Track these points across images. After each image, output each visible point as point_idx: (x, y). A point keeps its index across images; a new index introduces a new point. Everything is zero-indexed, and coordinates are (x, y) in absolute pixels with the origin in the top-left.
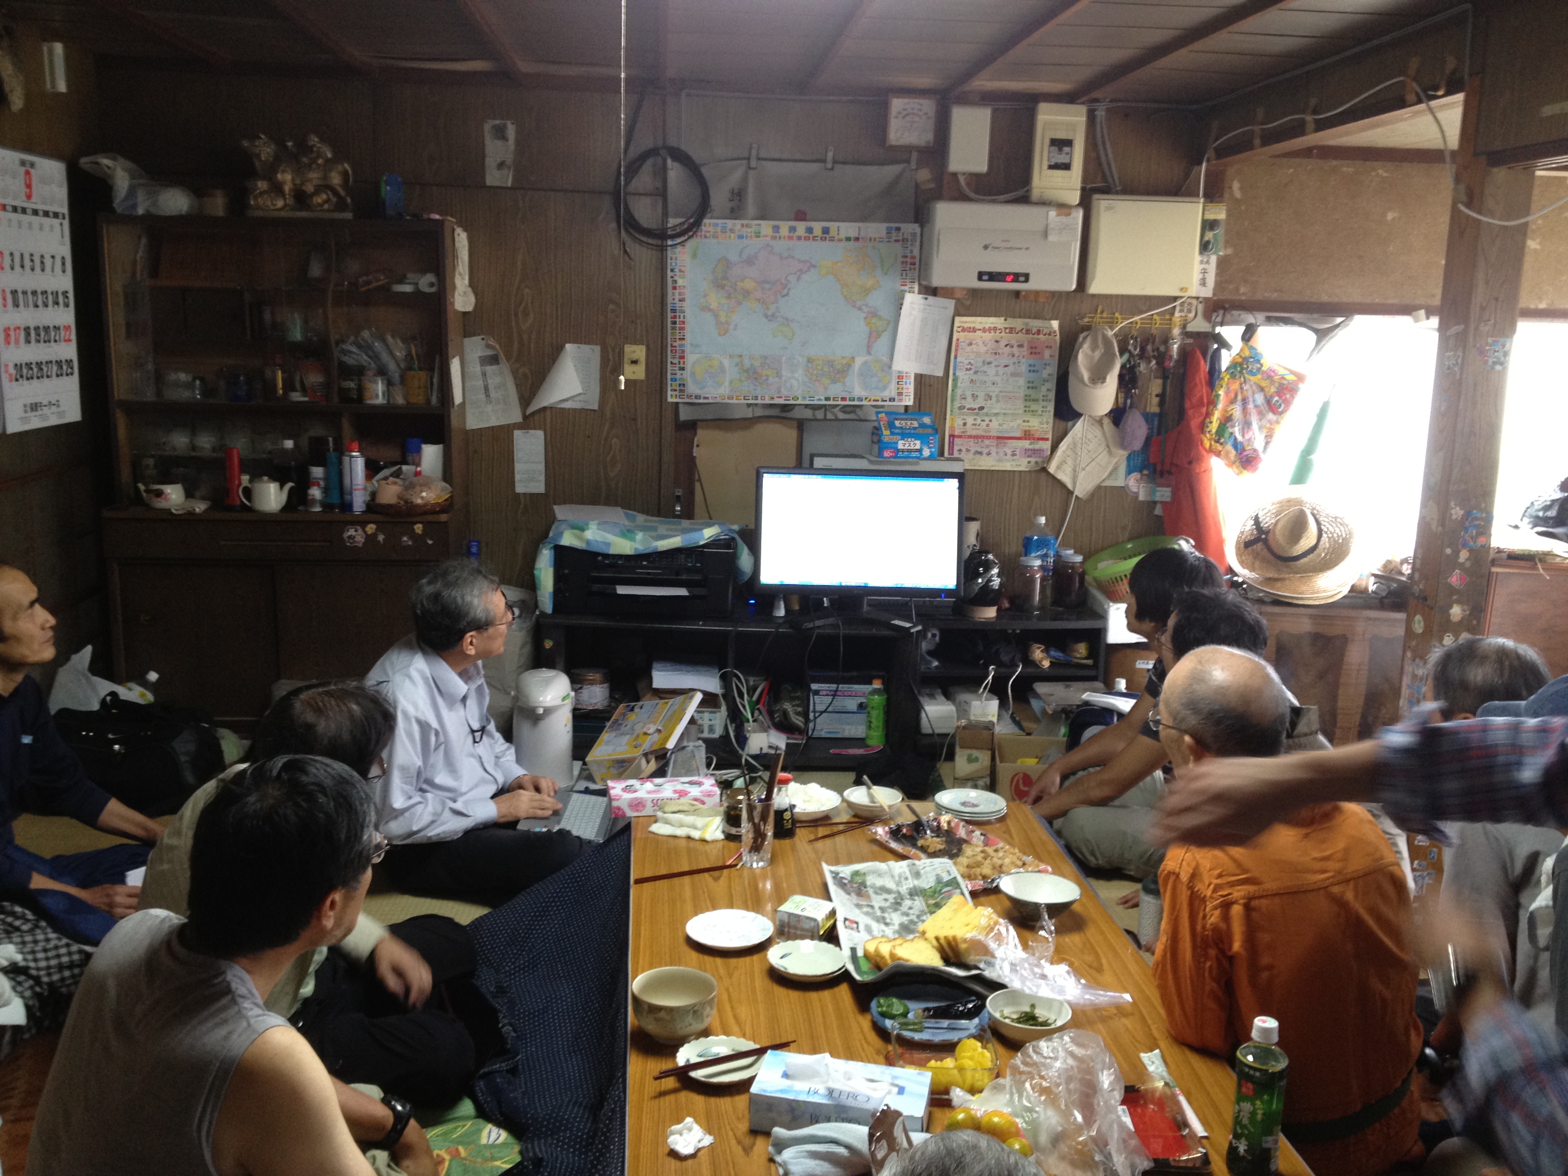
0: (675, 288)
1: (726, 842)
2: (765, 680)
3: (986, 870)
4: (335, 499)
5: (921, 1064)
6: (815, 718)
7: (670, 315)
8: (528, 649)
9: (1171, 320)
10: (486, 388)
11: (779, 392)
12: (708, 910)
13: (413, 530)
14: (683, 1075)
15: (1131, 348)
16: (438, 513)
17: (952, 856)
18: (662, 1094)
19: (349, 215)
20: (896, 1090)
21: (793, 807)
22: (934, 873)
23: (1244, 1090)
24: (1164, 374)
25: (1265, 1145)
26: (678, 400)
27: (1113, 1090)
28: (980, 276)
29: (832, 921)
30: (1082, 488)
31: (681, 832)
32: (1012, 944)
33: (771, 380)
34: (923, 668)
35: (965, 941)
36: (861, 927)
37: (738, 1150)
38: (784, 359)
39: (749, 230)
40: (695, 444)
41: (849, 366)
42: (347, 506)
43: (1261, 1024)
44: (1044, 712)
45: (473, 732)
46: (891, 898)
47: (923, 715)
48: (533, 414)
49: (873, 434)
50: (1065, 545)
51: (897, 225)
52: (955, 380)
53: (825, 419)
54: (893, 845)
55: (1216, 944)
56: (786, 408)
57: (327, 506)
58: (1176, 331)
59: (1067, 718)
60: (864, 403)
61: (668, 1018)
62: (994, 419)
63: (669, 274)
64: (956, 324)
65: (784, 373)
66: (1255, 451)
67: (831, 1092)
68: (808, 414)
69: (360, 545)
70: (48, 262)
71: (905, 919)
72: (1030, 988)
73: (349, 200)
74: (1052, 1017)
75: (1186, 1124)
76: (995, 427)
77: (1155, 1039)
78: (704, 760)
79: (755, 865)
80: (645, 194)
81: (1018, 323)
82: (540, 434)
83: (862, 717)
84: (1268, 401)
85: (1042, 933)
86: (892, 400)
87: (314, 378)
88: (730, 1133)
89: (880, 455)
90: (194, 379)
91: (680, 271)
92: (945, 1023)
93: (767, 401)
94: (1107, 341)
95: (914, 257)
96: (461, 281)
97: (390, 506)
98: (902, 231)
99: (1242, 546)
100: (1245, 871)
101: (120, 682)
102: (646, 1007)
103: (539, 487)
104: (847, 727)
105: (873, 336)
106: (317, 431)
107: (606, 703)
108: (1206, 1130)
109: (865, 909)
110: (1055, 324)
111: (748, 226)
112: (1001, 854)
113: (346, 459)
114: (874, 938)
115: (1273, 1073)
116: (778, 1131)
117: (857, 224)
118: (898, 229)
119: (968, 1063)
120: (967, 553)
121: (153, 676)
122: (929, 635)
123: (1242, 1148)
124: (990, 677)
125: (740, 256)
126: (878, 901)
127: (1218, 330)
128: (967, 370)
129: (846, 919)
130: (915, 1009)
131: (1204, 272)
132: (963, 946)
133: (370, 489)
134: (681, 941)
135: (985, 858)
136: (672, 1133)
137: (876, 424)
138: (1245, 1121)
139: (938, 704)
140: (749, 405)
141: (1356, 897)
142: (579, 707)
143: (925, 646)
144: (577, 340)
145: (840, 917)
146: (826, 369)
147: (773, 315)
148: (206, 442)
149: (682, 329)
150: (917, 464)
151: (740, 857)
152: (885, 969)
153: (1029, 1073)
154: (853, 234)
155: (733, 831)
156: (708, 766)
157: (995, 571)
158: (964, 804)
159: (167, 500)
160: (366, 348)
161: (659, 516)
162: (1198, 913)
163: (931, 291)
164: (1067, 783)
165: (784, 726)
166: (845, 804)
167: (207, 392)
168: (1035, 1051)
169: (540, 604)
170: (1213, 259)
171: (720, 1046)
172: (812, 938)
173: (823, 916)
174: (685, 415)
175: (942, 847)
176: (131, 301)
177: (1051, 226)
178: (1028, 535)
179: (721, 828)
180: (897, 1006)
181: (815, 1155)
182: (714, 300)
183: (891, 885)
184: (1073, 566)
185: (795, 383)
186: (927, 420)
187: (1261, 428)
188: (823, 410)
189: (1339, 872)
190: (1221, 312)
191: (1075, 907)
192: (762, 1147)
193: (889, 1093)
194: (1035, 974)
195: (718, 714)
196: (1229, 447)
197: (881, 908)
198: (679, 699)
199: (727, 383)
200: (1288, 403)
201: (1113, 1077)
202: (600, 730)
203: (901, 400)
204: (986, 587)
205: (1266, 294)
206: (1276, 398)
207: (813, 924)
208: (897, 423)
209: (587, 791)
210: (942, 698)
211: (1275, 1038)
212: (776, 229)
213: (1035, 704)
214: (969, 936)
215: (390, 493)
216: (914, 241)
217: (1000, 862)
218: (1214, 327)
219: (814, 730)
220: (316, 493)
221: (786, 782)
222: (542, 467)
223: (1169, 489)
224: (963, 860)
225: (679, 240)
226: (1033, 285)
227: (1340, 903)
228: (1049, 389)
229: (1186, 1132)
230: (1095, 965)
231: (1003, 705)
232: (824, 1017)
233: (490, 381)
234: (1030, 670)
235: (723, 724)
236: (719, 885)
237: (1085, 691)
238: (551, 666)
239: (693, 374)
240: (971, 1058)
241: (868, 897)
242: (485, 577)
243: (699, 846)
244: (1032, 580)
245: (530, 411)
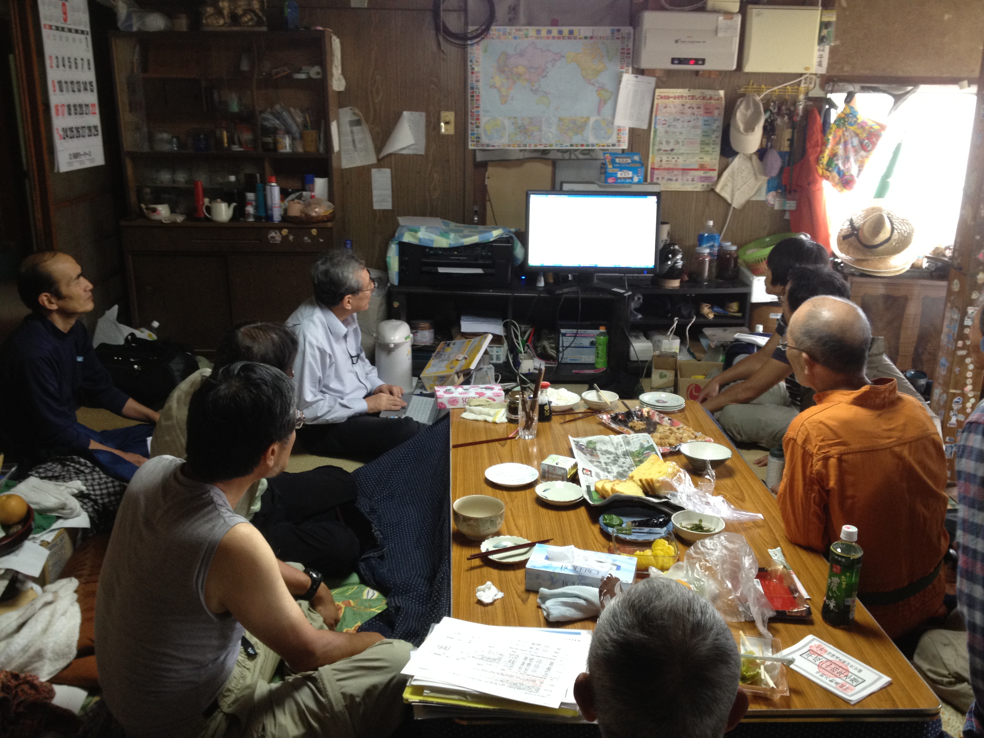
0: (473, 73)
1: (509, 424)
2: (532, 327)
3: (672, 440)
4: (263, 214)
5: (631, 553)
6: (563, 350)
7: (470, 91)
8: (383, 308)
9: (798, 89)
10: (354, 141)
11: (541, 141)
12: (498, 463)
13: (311, 233)
14: (485, 558)
15: (771, 108)
16: (326, 222)
17: (650, 432)
18: (472, 568)
19: (264, 29)
20: (615, 567)
21: (550, 403)
22: (638, 443)
23: (834, 570)
24: (793, 125)
25: (847, 604)
26: (475, 148)
27: (751, 568)
28: (673, 61)
29: (575, 470)
30: (737, 202)
31: (480, 418)
32: (687, 484)
33: (535, 134)
34: (632, 319)
35: (658, 481)
36: (593, 474)
37: (519, 601)
38: (543, 119)
39: (521, 33)
40: (487, 176)
41: (586, 123)
42: (269, 218)
43: (846, 530)
44: (709, 346)
45: (352, 357)
46: (612, 457)
47: (632, 349)
48: (384, 158)
49: (601, 168)
50: (725, 239)
51: (618, 28)
52: (655, 132)
53: (570, 159)
54: (613, 426)
55: (819, 483)
56: (545, 152)
57: (258, 218)
58: (802, 97)
59: (724, 350)
60: (596, 148)
61: (475, 524)
62: (680, 157)
63: (469, 64)
64: (657, 93)
65: (544, 129)
66: (852, 176)
67: (575, 568)
68: (559, 156)
69: (278, 242)
70: (79, 62)
71: (620, 470)
72: (699, 510)
73: (264, 19)
74: (713, 527)
75: (797, 591)
76: (681, 162)
77: (778, 541)
78: (494, 377)
79: (527, 438)
80: (453, 11)
81: (697, 93)
82: (388, 171)
83: (593, 350)
84: (861, 143)
85: (707, 477)
86: (614, 145)
87: (247, 136)
88: (514, 591)
89: (606, 181)
90: (173, 137)
91: (477, 62)
92: (646, 530)
93: (533, 148)
94: (756, 104)
95: (628, 49)
96: (336, 71)
97: (296, 217)
98: (622, 31)
99: (841, 239)
100: (839, 437)
101: (136, 328)
102: (461, 518)
103: (388, 205)
104: (583, 357)
105: (602, 102)
106: (249, 170)
107: (432, 342)
108: (809, 595)
109: (595, 464)
110: (722, 93)
111: (520, 30)
112: (681, 431)
113: (268, 188)
114: (601, 480)
115: (854, 560)
116: (543, 590)
117: (591, 28)
118: (618, 30)
119: (660, 553)
120: (661, 245)
121: (156, 324)
122: (636, 298)
123: (832, 605)
124: (675, 325)
125: (515, 50)
126: (603, 459)
127: (829, 96)
128: (664, 124)
129: (584, 469)
130: (627, 522)
131: (821, 57)
132: (657, 485)
133: (283, 207)
134: (482, 481)
135: (671, 434)
136: (479, 591)
137: (603, 161)
138: (835, 589)
139: (640, 342)
140: (521, 150)
141: (910, 455)
142: (416, 344)
143: (633, 305)
144: (410, 109)
145: (580, 468)
146: (571, 125)
147: (536, 90)
148: (181, 178)
149: (477, 100)
150: (629, 187)
151: (517, 433)
152: (608, 499)
153: (698, 558)
154: (589, 34)
155: (513, 417)
156: (496, 380)
157: (679, 257)
158: (658, 401)
159: (159, 214)
160: (278, 116)
161: (464, 223)
162: (808, 464)
163: (640, 72)
164: (723, 390)
165: (543, 356)
166: (583, 402)
167: (180, 146)
168: (703, 546)
169: (390, 279)
170: (827, 48)
171: (506, 541)
172: (563, 480)
173: (570, 467)
174: (480, 157)
175: (644, 427)
176: (131, 87)
177: (720, 27)
178: (701, 233)
179: (505, 415)
180: (616, 520)
181: (565, 604)
182: (498, 80)
183: (612, 449)
184: (730, 253)
185: (551, 135)
186: (636, 158)
187: (856, 161)
188: (568, 153)
189: (899, 438)
190: (831, 84)
191: (727, 463)
192: (533, 599)
193: (611, 569)
194: (702, 502)
195: (502, 349)
196: (835, 174)
197: (605, 463)
198: (478, 338)
199: (506, 136)
200: (874, 144)
201: (751, 561)
202: (429, 358)
203: (619, 146)
204: (673, 267)
205: (862, 72)
206: (866, 141)
207: (563, 471)
208: (617, 160)
209: (421, 394)
210: (643, 338)
211: (855, 539)
212: (539, 32)
213: (703, 342)
214: (661, 479)
215: (296, 209)
216: (629, 38)
217: (680, 436)
218: (826, 94)
219: (562, 358)
220: (250, 209)
221: (545, 387)
222: (389, 192)
223: (795, 202)
224: (658, 435)
225: (475, 41)
226: (707, 67)
227: (900, 458)
228: (717, 137)
229: (797, 595)
230: (740, 497)
231: (683, 343)
232: (570, 526)
233: (356, 137)
234: (702, 320)
235: (505, 354)
236: (505, 449)
237: (736, 332)
238: (398, 318)
239: (485, 131)
240: (662, 550)
241: (597, 456)
242: (357, 261)
243: (492, 426)
244: (703, 262)
245: (381, 156)
